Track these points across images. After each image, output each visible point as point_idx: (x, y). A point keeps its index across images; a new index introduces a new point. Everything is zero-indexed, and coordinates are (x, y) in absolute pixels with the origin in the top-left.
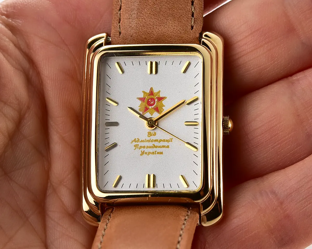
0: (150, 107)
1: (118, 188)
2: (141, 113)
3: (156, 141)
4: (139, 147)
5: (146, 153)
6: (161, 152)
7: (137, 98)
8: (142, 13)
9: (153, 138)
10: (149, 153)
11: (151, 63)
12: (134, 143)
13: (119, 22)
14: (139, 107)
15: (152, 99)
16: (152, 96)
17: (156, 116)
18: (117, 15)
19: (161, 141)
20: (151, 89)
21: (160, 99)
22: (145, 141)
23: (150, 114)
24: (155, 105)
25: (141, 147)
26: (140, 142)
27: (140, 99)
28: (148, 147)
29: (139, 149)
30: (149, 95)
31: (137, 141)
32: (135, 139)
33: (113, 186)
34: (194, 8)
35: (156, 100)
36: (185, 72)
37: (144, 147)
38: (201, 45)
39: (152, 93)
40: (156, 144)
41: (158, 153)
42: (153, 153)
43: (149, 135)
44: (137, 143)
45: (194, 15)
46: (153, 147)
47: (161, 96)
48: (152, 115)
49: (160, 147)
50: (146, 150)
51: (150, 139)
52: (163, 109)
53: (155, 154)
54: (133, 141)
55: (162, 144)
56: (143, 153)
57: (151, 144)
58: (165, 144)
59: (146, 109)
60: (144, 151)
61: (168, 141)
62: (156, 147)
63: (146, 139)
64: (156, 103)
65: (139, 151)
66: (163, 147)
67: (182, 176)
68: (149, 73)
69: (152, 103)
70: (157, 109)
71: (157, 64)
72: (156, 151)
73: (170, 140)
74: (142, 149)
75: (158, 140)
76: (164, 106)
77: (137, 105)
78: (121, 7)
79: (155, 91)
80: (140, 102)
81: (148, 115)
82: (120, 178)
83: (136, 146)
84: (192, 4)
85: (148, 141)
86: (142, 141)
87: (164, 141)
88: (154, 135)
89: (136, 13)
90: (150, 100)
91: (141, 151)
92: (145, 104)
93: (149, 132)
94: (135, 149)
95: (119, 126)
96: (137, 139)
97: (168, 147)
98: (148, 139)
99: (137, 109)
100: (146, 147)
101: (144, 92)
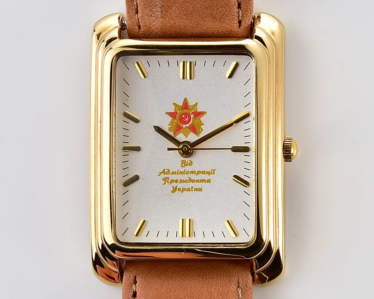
0: (184, 126)
1: (143, 238)
3: (193, 172)
4: (169, 181)
5: (179, 190)
6: (199, 188)
9: (188, 168)
10: (184, 190)
11: (184, 64)
12: (163, 176)
14: (169, 125)
15: (186, 114)
16: (187, 111)
17: (192, 138)
19: (199, 172)
20: (185, 100)
21: (198, 114)
22: (178, 172)
23: (184, 135)
24: (191, 123)
25: (172, 181)
26: (171, 174)
28: (182, 181)
29: (170, 184)
30: (182, 109)
31: (167, 172)
32: (164, 170)
33: (135, 234)
35: (192, 116)
36: (231, 76)
37: (176, 181)
38: (254, 39)
39: (186, 105)
40: (193, 177)
41: (196, 190)
42: (189, 190)
43: (183, 165)
44: (166, 176)
46: (189, 181)
47: (199, 111)
48: (186, 137)
49: (198, 181)
50: (180, 186)
51: (185, 170)
52: (202, 129)
53: (192, 191)
54: (160, 173)
55: (201, 177)
56: (175, 190)
57: (185, 177)
58: (206, 177)
59: (178, 129)
60: (177, 187)
61: (208, 173)
62: (193, 181)
63: (178, 170)
64: (191, 121)
65: (169, 187)
66: (203, 181)
67: (228, 221)
68: (182, 79)
69: (187, 119)
70: (194, 129)
72: (192, 187)
73: (212, 171)
74: (174, 184)
75: (195, 172)
76: (204, 124)
77: (166, 122)
79: (191, 103)
80: (170, 118)
81: (181, 137)
83: (165, 180)
85: (182, 173)
87: (203, 172)
88: (189, 165)
90: (183, 116)
91: (173, 187)
92: (177, 121)
93: (183, 161)
94: (164, 184)
95: (140, 152)
96: (166, 171)
97: (209, 181)
98: (182, 170)
99: (166, 128)
100: (179, 181)
101: (174, 104)
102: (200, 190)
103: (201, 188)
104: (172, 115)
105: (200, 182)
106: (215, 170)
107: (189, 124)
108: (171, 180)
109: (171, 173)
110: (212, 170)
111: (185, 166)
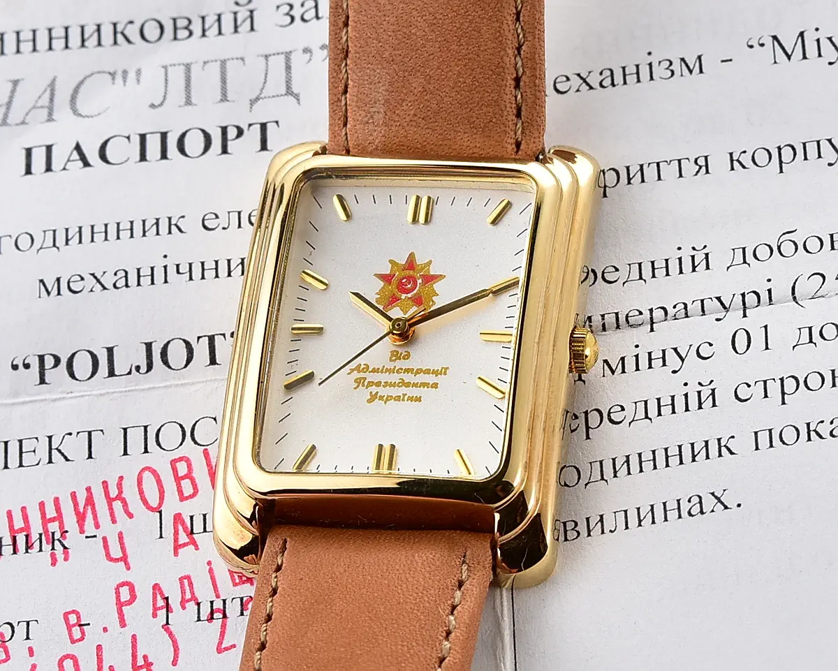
0: (403, 296)
2: (381, 308)
3: (407, 371)
4: (366, 384)
5: (381, 398)
6: (417, 397)
7: (375, 275)
9: (400, 364)
10: (389, 398)
11: (418, 200)
12: (356, 375)
14: (377, 294)
15: (409, 278)
16: (411, 272)
19: (419, 371)
20: (412, 255)
21: (430, 279)
22: (382, 370)
23: (402, 311)
24: (415, 292)
25: (371, 384)
26: (369, 372)
27: (382, 277)
28: (387, 384)
29: (367, 388)
30: (404, 269)
31: (363, 369)
32: (359, 365)
33: (295, 467)
35: (420, 281)
36: (495, 222)
37: (378, 384)
39: (411, 264)
40: (409, 378)
41: (411, 399)
42: (398, 398)
43: (394, 358)
44: (362, 375)
46: (400, 384)
47: (432, 273)
48: (405, 312)
49: (415, 385)
50: (382, 391)
51: (395, 367)
52: (433, 301)
53: (403, 400)
54: (352, 370)
55: (422, 378)
56: (373, 397)
57: (395, 378)
58: (430, 379)
59: (394, 300)
61: (436, 373)
62: (407, 385)
63: (384, 366)
64: (417, 288)
65: (365, 393)
66: (424, 385)
67: (459, 451)
68: (410, 222)
69: (409, 286)
70: (418, 301)
71: (431, 202)
72: (404, 395)
73: (442, 370)
74: (374, 389)
75: (413, 370)
76: (438, 295)
77: (373, 290)
79: (420, 260)
80: (382, 284)
81: (395, 312)
82: (313, 450)
83: (360, 381)
85: (389, 371)
87: (427, 372)
88: (404, 358)
90: (404, 281)
91: (371, 393)
92: (392, 287)
93: (395, 351)
94: (355, 388)
95: (323, 337)
96: (362, 366)
97: (435, 386)
98: (390, 365)
99: (372, 298)
100: (383, 384)
101: (391, 261)
102: (419, 399)
103: (420, 397)
104: (386, 278)
105: (420, 387)
106: (448, 368)
107: (412, 294)
108: (369, 382)
109: (370, 370)
110: (442, 368)
111: (396, 359)
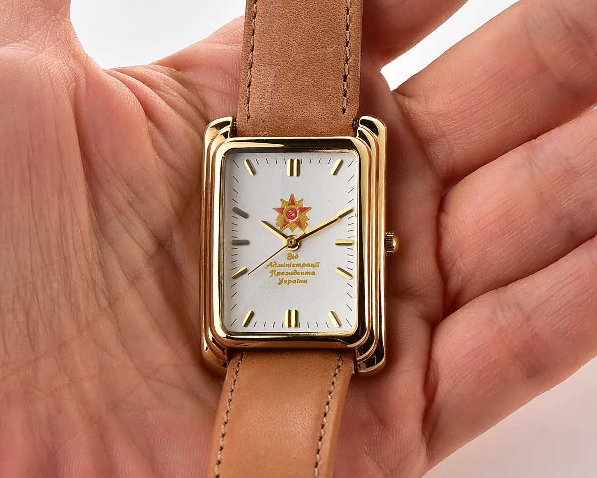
0: (290, 221)
1: (250, 329)
2: (279, 228)
3: (298, 265)
4: (276, 274)
5: (285, 282)
6: (304, 280)
7: (274, 208)
8: (278, 91)
9: (294, 261)
10: (289, 282)
11: (292, 161)
12: (270, 269)
13: (248, 103)
14: (276, 220)
15: (292, 209)
16: (293, 206)
17: (298, 233)
18: (245, 93)
19: (304, 265)
20: (292, 196)
21: (304, 210)
22: (284, 265)
23: (291, 229)
24: (296, 218)
26: (277, 267)
27: (278, 210)
28: (287, 274)
29: (277, 276)
30: (289, 204)
32: (271, 263)
33: (243, 324)
34: (347, 85)
35: (298, 211)
36: (335, 173)
37: (283, 274)
38: (357, 137)
39: (292, 202)
40: (298, 269)
41: (301, 282)
42: (294, 282)
43: (289, 258)
44: (273, 269)
45: (347, 94)
46: (295, 273)
47: (304, 206)
48: (292, 231)
49: (303, 274)
50: (286, 278)
51: (291, 263)
52: (308, 225)
53: (298, 283)
54: (268, 266)
55: (306, 269)
56: (281, 282)
57: (291, 270)
58: (311, 269)
59: (285, 224)
60: (283, 279)
61: (313, 266)
62: (299, 274)
63: (285, 263)
64: (297, 216)
65: (276, 279)
66: (308, 273)
67: (332, 312)
68: (289, 175)
69: (293, 215)
70: (299, 224)
71: (298, 162)
72: (298, 280)
74: (281, 277)
75: (301, 264)
76: (309, 219)
77: (274, 217)
78: (250, 83)
79: (297, 199)
80: (277, 214)
81: (287, 231)
82: (252, 314)
83: (272, 272)
84: (345, 80)
85: (287, 266)
86: (280, 266)
87: (309, 265)
88: (295, 258)
89: (270, 90)
90: (290, 211)
91: (279, 279)
92: (284, 216)
93: (290, 254)
94: (271, 277)
95: (249, 246)
96: (273, 264)
97: (314, 273)
98: (288, 262)
99: (274, 223)
100: (285, 273)
101: (281, 200)
102: (306, 282)
103: (307, 280)
104: (280, 210)
105: (306, 274)
106: (319, 263)
108: (278, 273)
109: (277, 265)
110: (316, 263)
111: (291, 259)
